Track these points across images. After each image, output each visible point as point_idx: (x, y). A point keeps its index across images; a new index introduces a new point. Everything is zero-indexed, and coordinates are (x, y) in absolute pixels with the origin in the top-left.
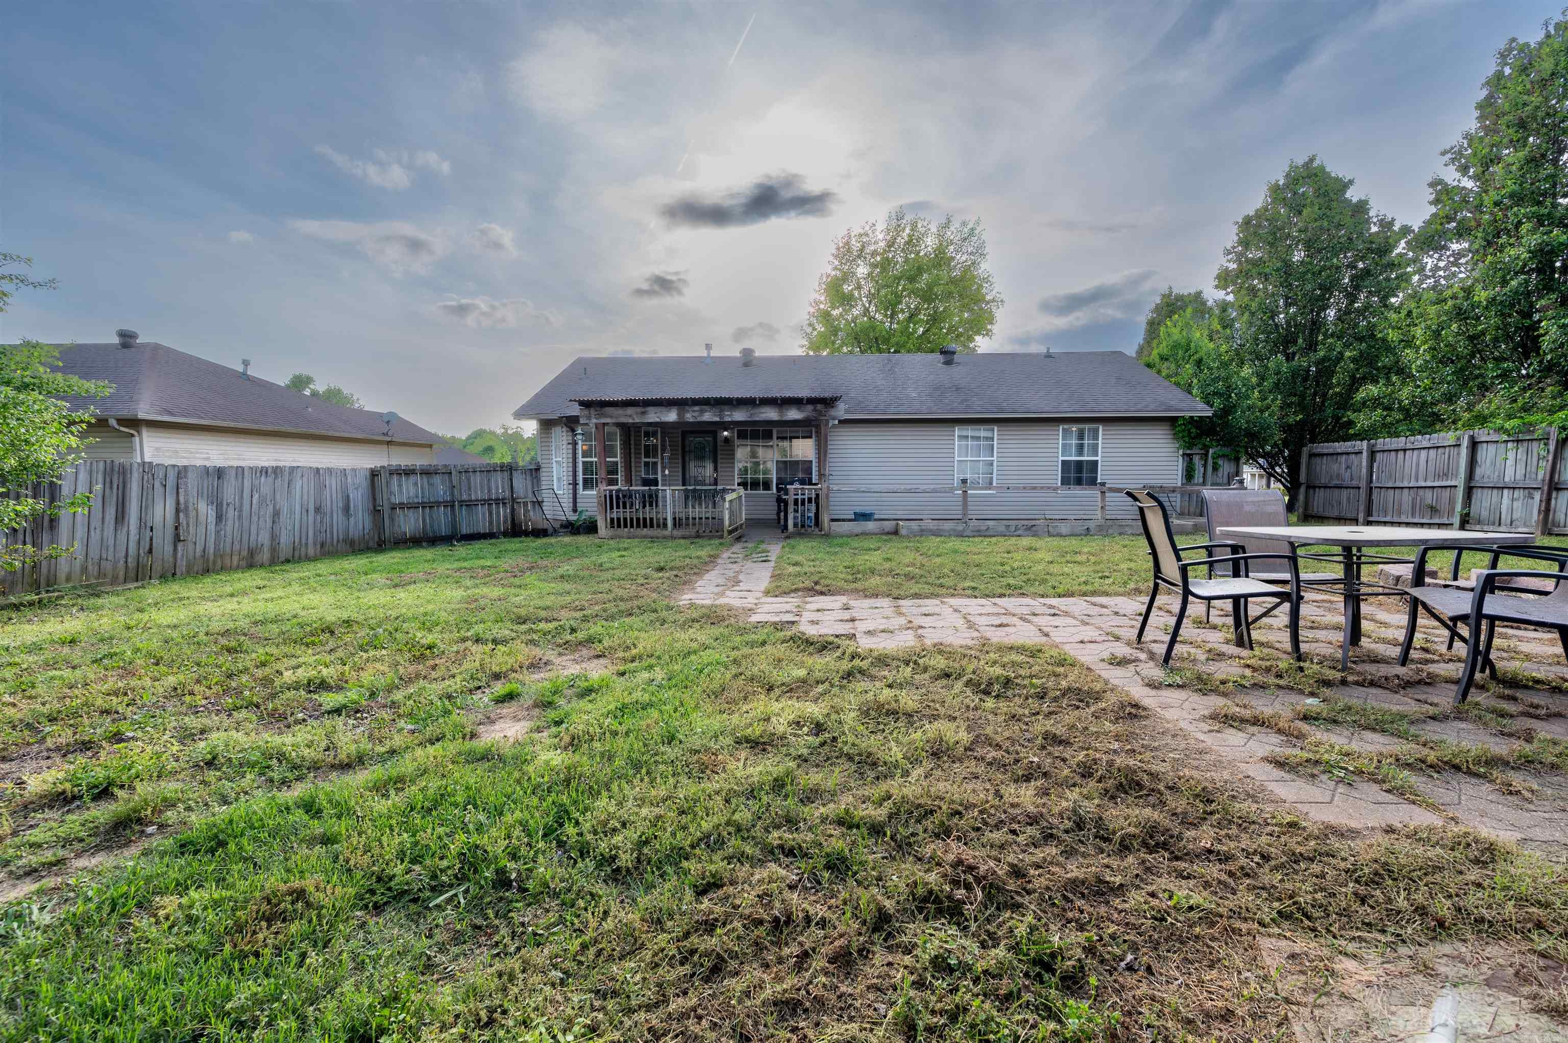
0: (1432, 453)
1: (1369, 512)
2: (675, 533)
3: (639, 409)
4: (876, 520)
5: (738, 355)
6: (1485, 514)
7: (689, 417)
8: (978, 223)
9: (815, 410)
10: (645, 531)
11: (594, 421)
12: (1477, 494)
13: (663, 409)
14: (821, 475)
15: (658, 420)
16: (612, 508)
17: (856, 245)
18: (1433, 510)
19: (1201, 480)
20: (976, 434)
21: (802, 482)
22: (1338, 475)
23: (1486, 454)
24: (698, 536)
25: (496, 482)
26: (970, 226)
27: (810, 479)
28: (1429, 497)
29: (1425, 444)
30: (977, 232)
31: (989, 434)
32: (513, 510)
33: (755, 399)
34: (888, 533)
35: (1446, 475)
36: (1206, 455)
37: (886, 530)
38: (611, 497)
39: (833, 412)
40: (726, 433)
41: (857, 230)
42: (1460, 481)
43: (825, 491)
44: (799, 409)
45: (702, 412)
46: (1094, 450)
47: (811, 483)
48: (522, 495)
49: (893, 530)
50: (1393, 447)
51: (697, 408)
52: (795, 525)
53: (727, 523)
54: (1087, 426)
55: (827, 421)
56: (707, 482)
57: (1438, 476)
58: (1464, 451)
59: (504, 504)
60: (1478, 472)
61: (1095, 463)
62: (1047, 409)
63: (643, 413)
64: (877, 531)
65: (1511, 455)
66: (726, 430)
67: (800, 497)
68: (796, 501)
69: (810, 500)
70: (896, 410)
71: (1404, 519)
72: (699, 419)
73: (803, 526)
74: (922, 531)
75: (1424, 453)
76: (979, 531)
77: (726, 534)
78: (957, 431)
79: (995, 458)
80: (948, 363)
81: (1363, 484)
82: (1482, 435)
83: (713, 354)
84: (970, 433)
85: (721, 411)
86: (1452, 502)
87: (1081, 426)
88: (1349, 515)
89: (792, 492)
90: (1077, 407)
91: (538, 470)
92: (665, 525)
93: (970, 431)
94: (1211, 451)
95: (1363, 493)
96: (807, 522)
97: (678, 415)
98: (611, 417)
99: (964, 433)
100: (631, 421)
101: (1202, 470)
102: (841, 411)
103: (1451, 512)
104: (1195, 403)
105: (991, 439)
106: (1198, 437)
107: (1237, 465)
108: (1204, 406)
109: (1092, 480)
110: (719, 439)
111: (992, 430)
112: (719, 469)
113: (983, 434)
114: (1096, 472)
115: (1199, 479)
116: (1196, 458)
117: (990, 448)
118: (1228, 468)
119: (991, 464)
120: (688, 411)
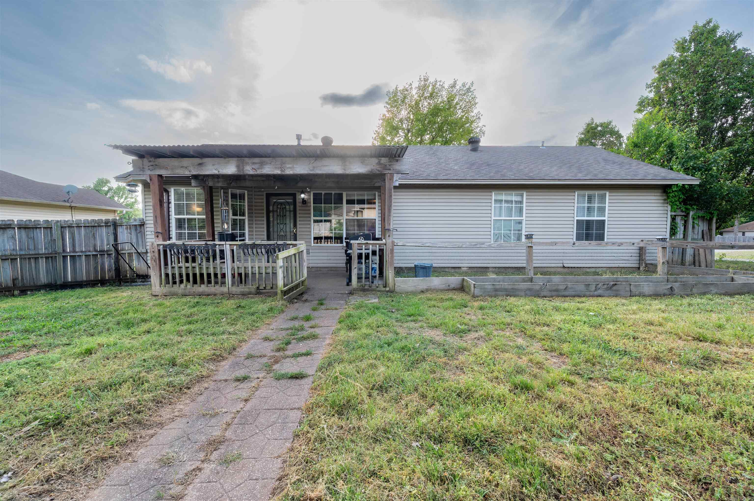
2: (235, 289)
5: (321, 144)
7: (249, 170)
8: (472, 84)
9: (379, 163)
10: (203, 288)
11: (148, 172)
13: (221, 160)
14: (384, 230)
15: (216, 172)
16: (166, 264)
17: (400, 96)
19: (682, 236)
20: (509, 198)
21: (367, 237)
25: (101, 236)
26: (467, 87)
27: (374, 234)
30: (471, 90)
31: (518, 199)
32: (117, 261)
34: (454, 289)
36: (687, 216)
37: (452, 286)
39: (397, 166)
40: (303, 196)
41: (401, 88)
43: (389, 246)
44: (362, 163)
45: (262, 164)
46: (602, 210)
47: (375, 239)
49: (459, 286)
51: (257, 160)
53: (280, 282)
54: (598, 192)
55: (392, 175)
56: (288, 236)
59: (109, 255)
61: (603, 222)
62: (567, 178)
64: (442, 287)
66: (302, 192)
67: (364, 252)
68: (360, 256)
69: (374, 253)
70: (445, 177)
72: (259, 172)
73: (367, 278)
74: (496, 290)
76: (557, 290)
77: (279, 296)
78: (494, 195)
79: (524, 218)
80: (475, 150)
83: (303, 143)
84: (504, 198)
87: (591, 192)
89: (355, 247)
90: (591, 177)
92: (223, 281)
93: (504, 196)
94: (691, 213)
96: (371, 273)
97: (238, 167)
98: (166, 168)
99: (499, 198)
101: (682, 228)
104: (682, 175)
105: (521, 202)
106: (685, 202)
107: (710, 224)
108: (689, 177)
109: (600, 237)
110: (297, 201)
111: (522, 196)
112: (298, 226)
113: (514, 198)
114: (604, 229)
115: (680, 235)
116: (678, 219)
117: (520, 210)
118: (702, 226)
119: (520, 223)
120: (247, 163)
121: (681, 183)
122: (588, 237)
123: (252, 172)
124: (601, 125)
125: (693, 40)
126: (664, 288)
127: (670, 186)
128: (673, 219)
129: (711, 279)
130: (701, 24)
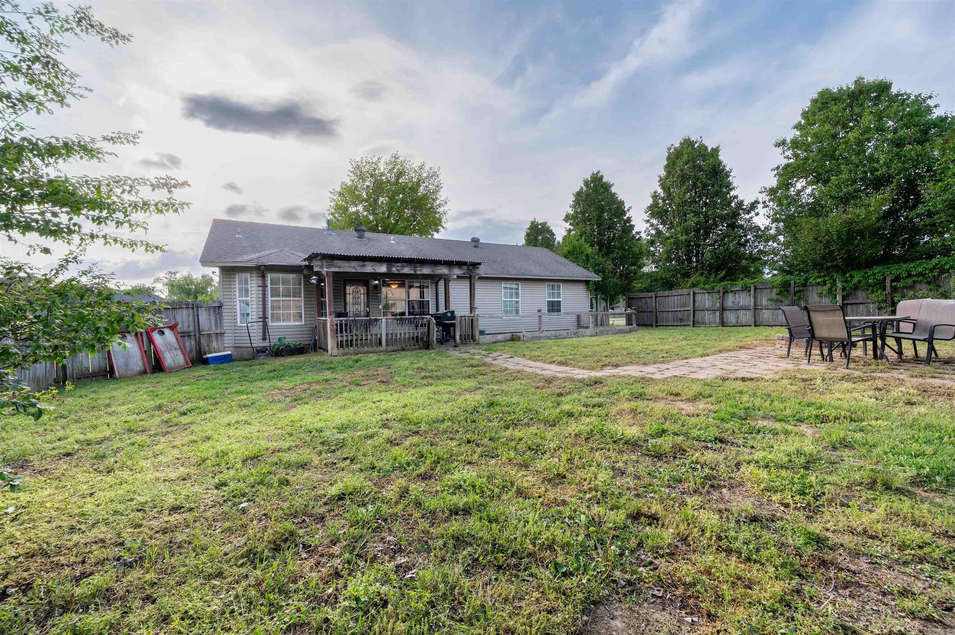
0: (679, 297)
1: (657, 322)
2: (389, 348)
3: (361, 263)
4: (487, 334)
6: (700, 320)
9: (468, 269)
10: (366, 349)
11: (325, 269)
12: (697, 313)
13: (377, 264)
15: (373, 271)
18: (682, 320)
20: (511, 286)
22: (642, 307)
23: (698, 297)
24: (403, 350)
28: (680, 315)
29: (676, 294)
31: (516, 287)
32: (199, 342)
33: (441, 261)
35: (685, 306)
36: (597, 298)
37: (507, 339)
38: (341, 325)
39: (478, 271)
40: (377, 282)
42: (691, 308)
43: (476, 317)
44: (460, 268)
45: (403, 267)
46: (559, 295)
48: (206, 329)
49: (510, 339)
50: (664, 295)
51: (399, 264)
52: (461, 339)
54: (556, 284)
55: (475, 277)
56: (362, 314)
57: (683, 307)
58: (692, 297)
60: (696, 304)
61: (560, 302)
63: (363, 266)
64: (502, 340)
65: (707, 297)
66: (376, 279)
71: (670, 324)
75: (676, 297)
78: (503, 284)
79: (520, 299)
80: (476, 247)
81: (654, 310)
82: (697, 290)
84: (508, 286)
85: (415, 267)
86: (689, 316)
87: (554, 284)
88: (648, 323)
90: (552, 274)
91: (220, 307)
92: (380, 344)
93: (509, 285)
94: (599, 296)
95: (654, 313)
97: (388, 268)
98: (340, 267)
99: (505, 286)
100: (354, 271)
101: (595, 305)
102: (482, 271)
103: (689, 319)
104: (593, 274)
105: (517, 289)
106: (596, 290)
107: (607, 303)
108: (597, 276)
109: (559, 311)
110: (370, 286)
111: (518, 284)
112: (371, 306)
113: (514, 286)
114: (560, 306)
115: (595, 309)
116: (593, 299)
117: (517, 295)
118: (603, 304)
119: (517, 302)
120: (394, 266)
121: (594, 279)
122: (553, 311)
123: (396, 272)
124: (541, 224)
125: (592, 182)
126: (594, 333)
127: (589, 281)
128: (591, 300)
129: (609, 329)
130: (595, 172)
